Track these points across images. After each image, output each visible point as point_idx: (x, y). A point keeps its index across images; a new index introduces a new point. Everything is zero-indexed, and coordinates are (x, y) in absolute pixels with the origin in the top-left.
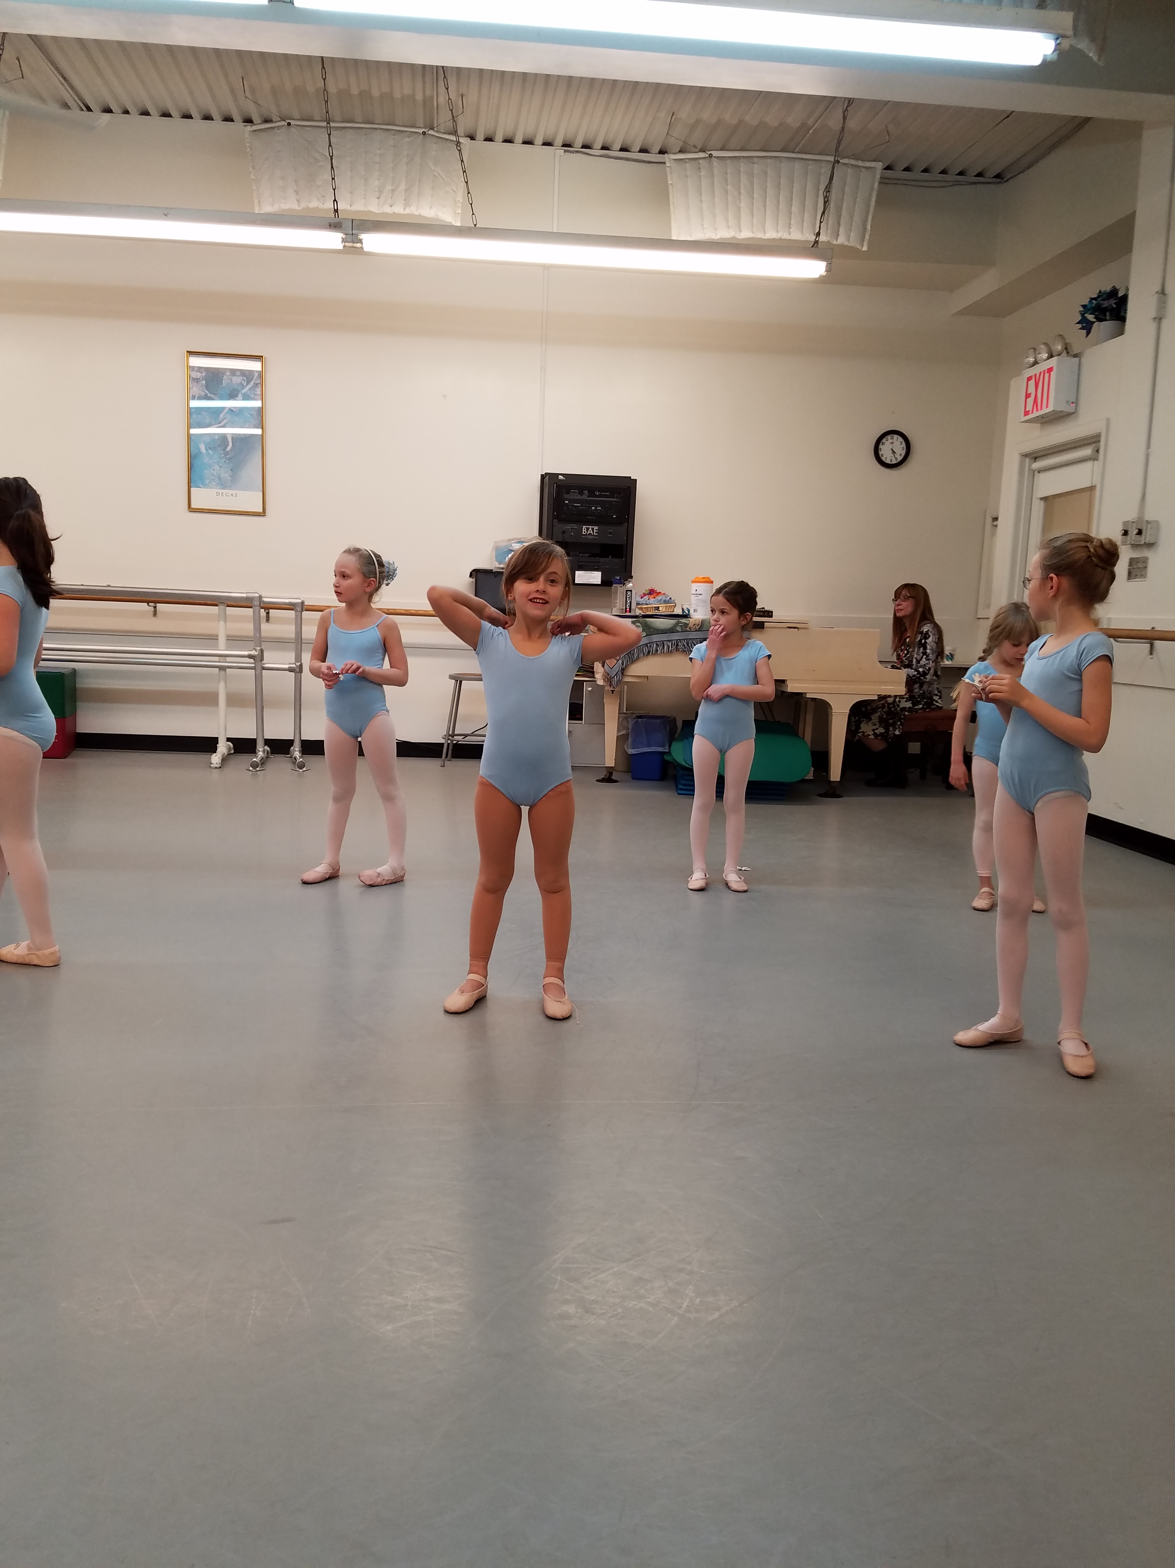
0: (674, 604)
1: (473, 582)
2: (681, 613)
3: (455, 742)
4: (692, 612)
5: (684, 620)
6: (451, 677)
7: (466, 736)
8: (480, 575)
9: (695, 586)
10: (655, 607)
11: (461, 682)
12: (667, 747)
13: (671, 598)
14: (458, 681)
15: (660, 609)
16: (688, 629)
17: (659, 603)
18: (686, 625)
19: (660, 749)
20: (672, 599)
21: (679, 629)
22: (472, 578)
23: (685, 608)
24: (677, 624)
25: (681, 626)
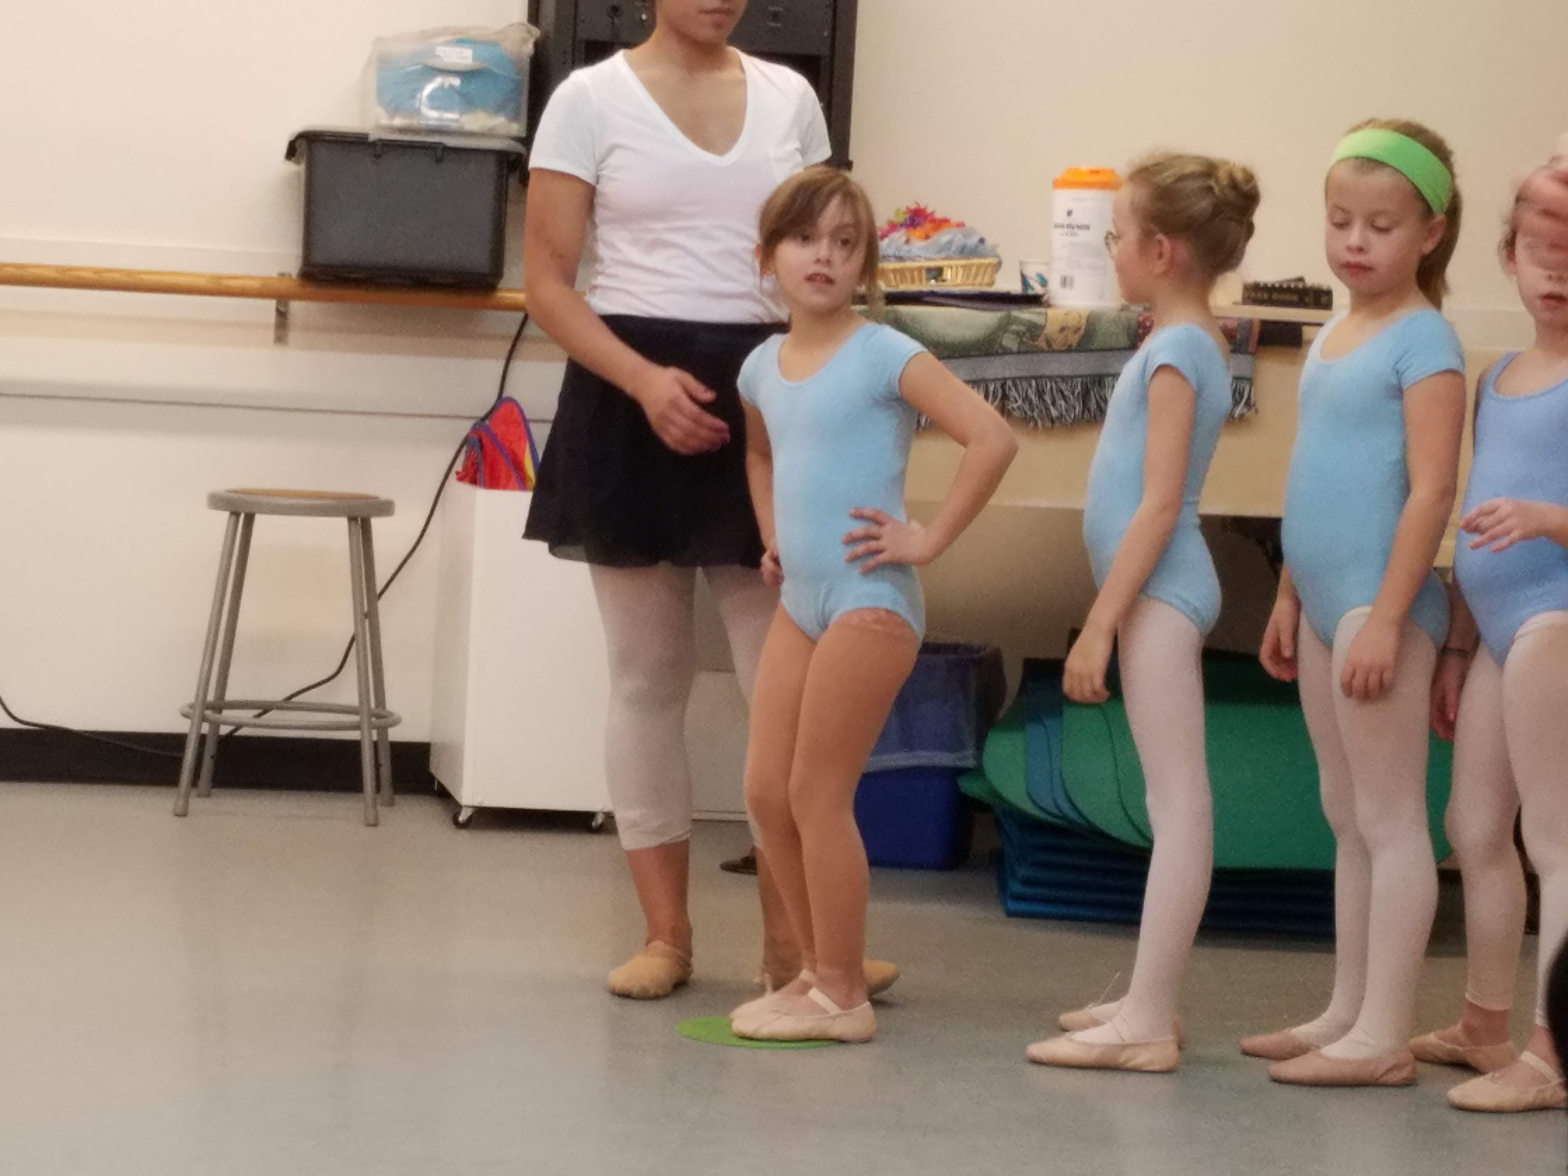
0: (994, 261)
1: (298, 175)
2: (1015, 288)
3: (224, 730)
4: (1054, 285)
5: (1027, 314)
6: (218, 502)
7: (265, 708)
8: (322, 152)
9: (1065, 199)
10: (929, 270)
11: (250, 520)
12: (970, 752)
13: (982, 241)
14: (242, 516)
15: (948, 274)
16: (1041, 343)
17: (943, 255)
18: (1034, 330)
19: (945, 759)
20: (989, 242)
21: (1009, 341)
22: (298, 163)
23: (1031, 272)
24: (1003, 327)
25: (1017, 333)
